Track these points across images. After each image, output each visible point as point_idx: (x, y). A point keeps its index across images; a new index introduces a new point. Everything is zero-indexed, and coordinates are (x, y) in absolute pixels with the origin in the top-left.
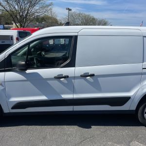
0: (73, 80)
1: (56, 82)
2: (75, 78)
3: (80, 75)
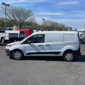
1: (39, 47)
2: (44, 46)
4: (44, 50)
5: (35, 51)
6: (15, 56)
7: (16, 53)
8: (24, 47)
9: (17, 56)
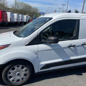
0: (77, 48)
1: (68, 49)
2: (78, 46)
3: (81, 44)
4: (77, 55)
5: (60, 60)
6: (11, 77)
7: (13, 69)
8: (37, 53)
9: (18, 78)
